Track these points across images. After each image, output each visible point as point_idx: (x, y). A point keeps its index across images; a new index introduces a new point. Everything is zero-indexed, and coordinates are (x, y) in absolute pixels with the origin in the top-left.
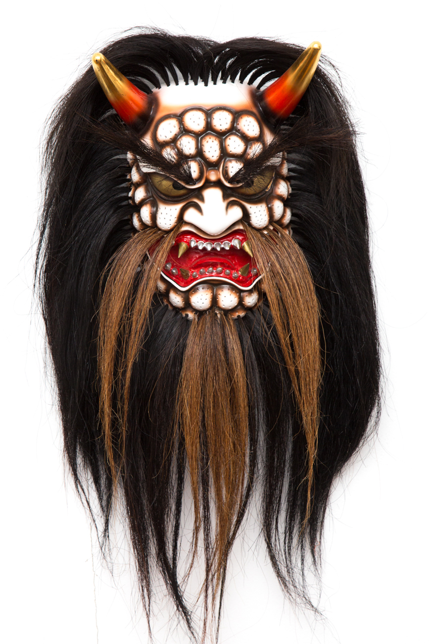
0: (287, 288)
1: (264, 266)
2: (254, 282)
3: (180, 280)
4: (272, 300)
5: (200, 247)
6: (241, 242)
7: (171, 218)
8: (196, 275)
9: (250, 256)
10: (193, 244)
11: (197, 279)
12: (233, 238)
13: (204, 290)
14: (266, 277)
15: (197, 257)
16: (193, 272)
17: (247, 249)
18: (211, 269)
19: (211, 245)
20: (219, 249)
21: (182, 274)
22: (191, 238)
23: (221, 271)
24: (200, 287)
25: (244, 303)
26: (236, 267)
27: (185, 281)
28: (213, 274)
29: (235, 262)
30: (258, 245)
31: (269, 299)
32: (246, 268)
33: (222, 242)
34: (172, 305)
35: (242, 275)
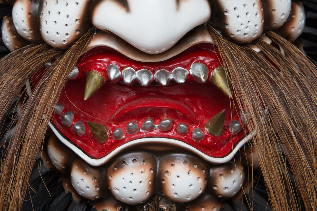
0: (304, 157)
1: (256, 114)
2: (234, 147)
3: (90, 144)
4: (274, 183)
5: (128, 80)
6: (209, 68)
7: (67, 21)
8: (121, 134)
9: (226, 96)
10: (113, 74)
11: (122, 142)
12: (192, 61)
13: (138, 163)
14: (259, 136)
15: (124, 99)
16: (114, 129)
17: (220, 82)
18: (149, 122)
19: (150, 74)
20: (164, 83)
21: (94, 134)
22: (109, 63)
23: (169, 125)
24: (129, 157)
25: (215, 188)
26: (200, 119)
27: (100, 147)
28: (154, 132)
29: (198, 109)
30: (242, 72)
31: (267, 180)
32: (220, 121)
33: (170, 69)
34: (77, 194)
35: (210, 134)
